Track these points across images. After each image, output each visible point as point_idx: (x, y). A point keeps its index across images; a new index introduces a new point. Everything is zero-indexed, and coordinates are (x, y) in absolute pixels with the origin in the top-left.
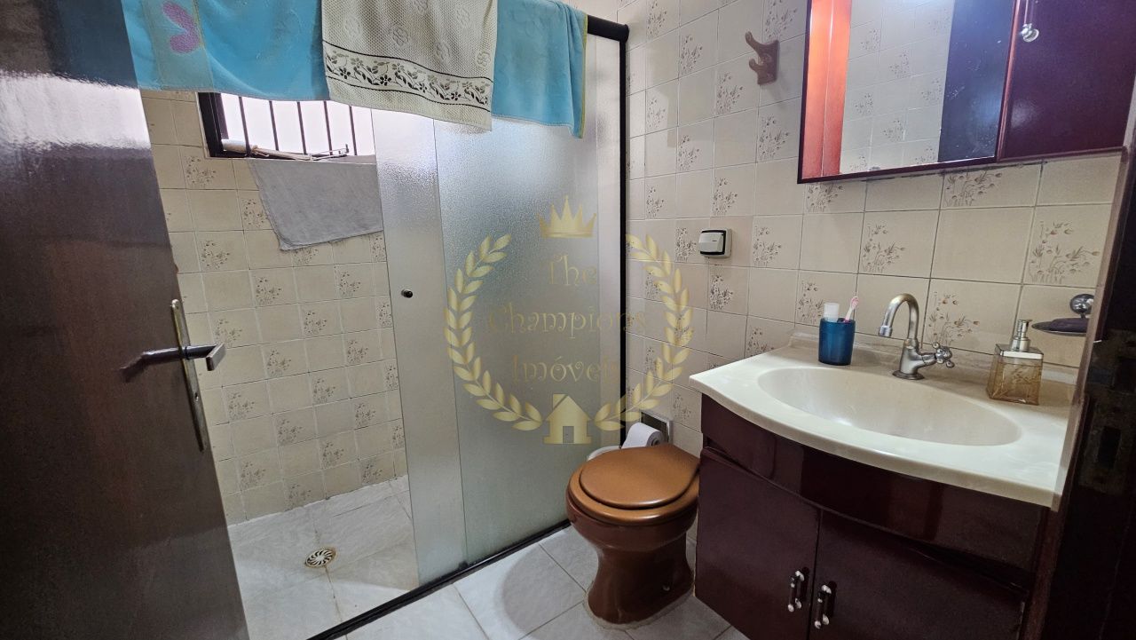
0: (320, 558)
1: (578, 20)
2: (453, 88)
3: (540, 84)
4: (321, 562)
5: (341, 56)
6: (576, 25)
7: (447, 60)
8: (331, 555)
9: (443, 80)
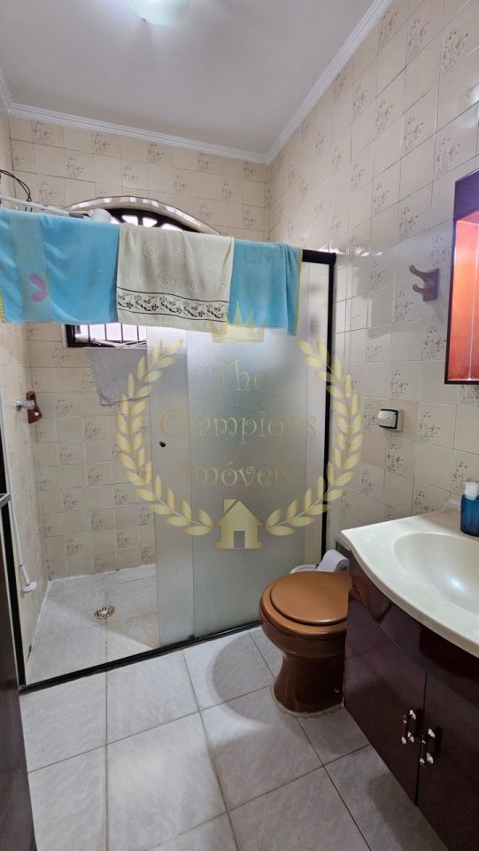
0: (104, 612)
1: (294, 254)
2: (200, 309)
3: (264, 301)
4: (104, 615)
5: (128, 295)
6: (292, 258)
7: (197, 291)
8: (111, 611)
9: (193, 304)
